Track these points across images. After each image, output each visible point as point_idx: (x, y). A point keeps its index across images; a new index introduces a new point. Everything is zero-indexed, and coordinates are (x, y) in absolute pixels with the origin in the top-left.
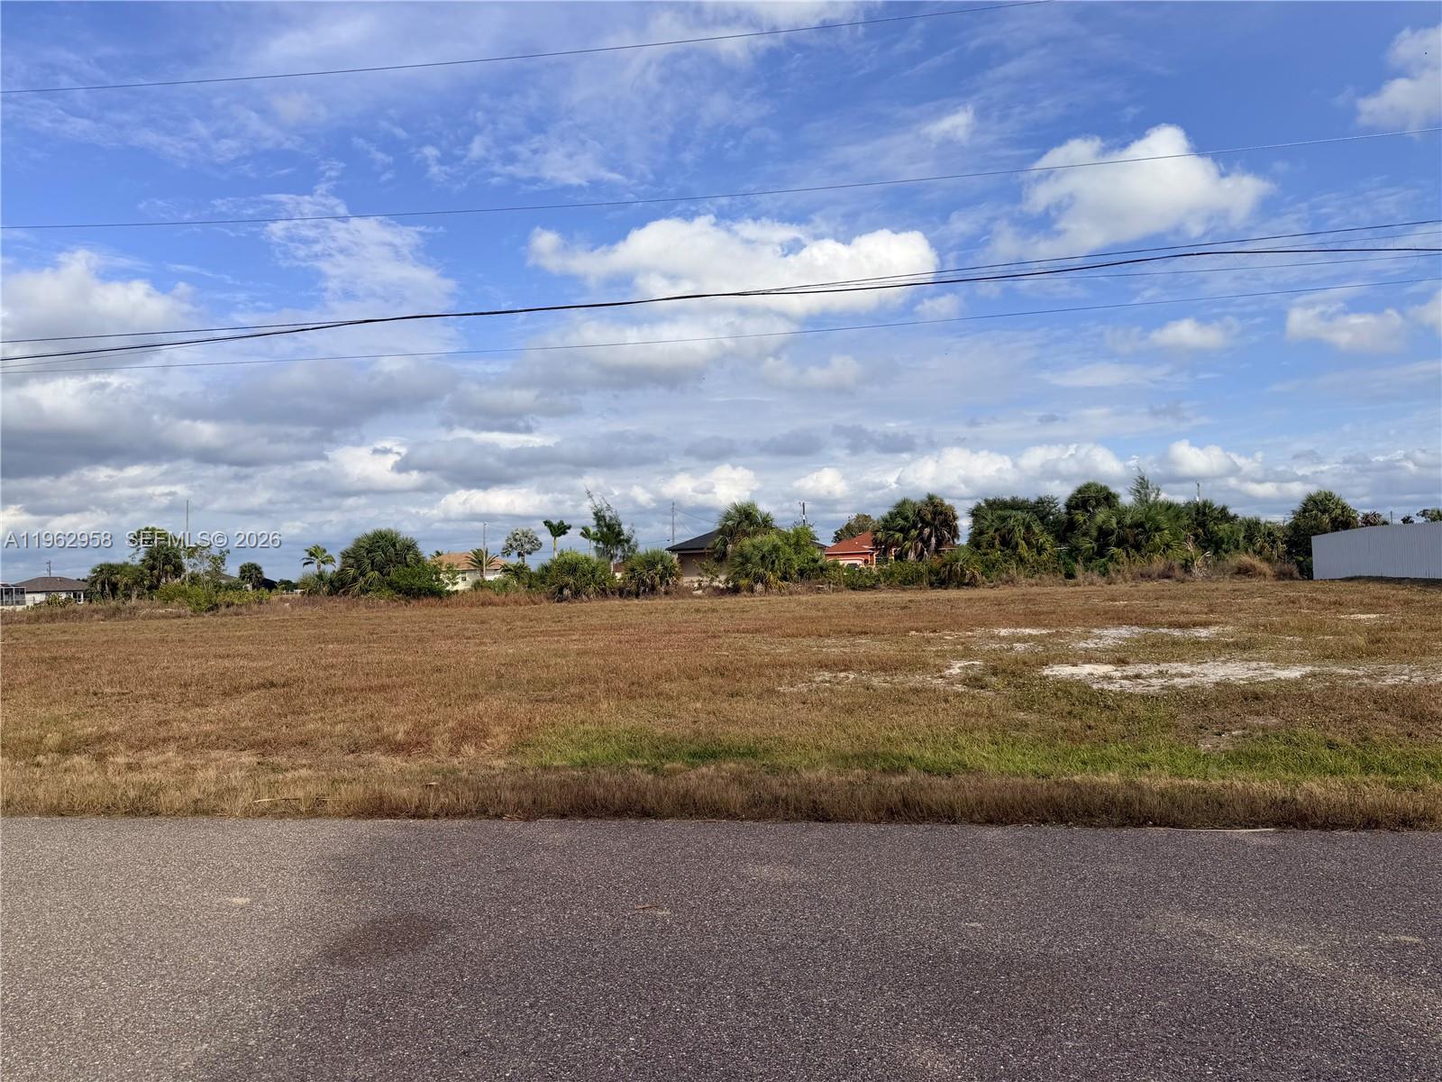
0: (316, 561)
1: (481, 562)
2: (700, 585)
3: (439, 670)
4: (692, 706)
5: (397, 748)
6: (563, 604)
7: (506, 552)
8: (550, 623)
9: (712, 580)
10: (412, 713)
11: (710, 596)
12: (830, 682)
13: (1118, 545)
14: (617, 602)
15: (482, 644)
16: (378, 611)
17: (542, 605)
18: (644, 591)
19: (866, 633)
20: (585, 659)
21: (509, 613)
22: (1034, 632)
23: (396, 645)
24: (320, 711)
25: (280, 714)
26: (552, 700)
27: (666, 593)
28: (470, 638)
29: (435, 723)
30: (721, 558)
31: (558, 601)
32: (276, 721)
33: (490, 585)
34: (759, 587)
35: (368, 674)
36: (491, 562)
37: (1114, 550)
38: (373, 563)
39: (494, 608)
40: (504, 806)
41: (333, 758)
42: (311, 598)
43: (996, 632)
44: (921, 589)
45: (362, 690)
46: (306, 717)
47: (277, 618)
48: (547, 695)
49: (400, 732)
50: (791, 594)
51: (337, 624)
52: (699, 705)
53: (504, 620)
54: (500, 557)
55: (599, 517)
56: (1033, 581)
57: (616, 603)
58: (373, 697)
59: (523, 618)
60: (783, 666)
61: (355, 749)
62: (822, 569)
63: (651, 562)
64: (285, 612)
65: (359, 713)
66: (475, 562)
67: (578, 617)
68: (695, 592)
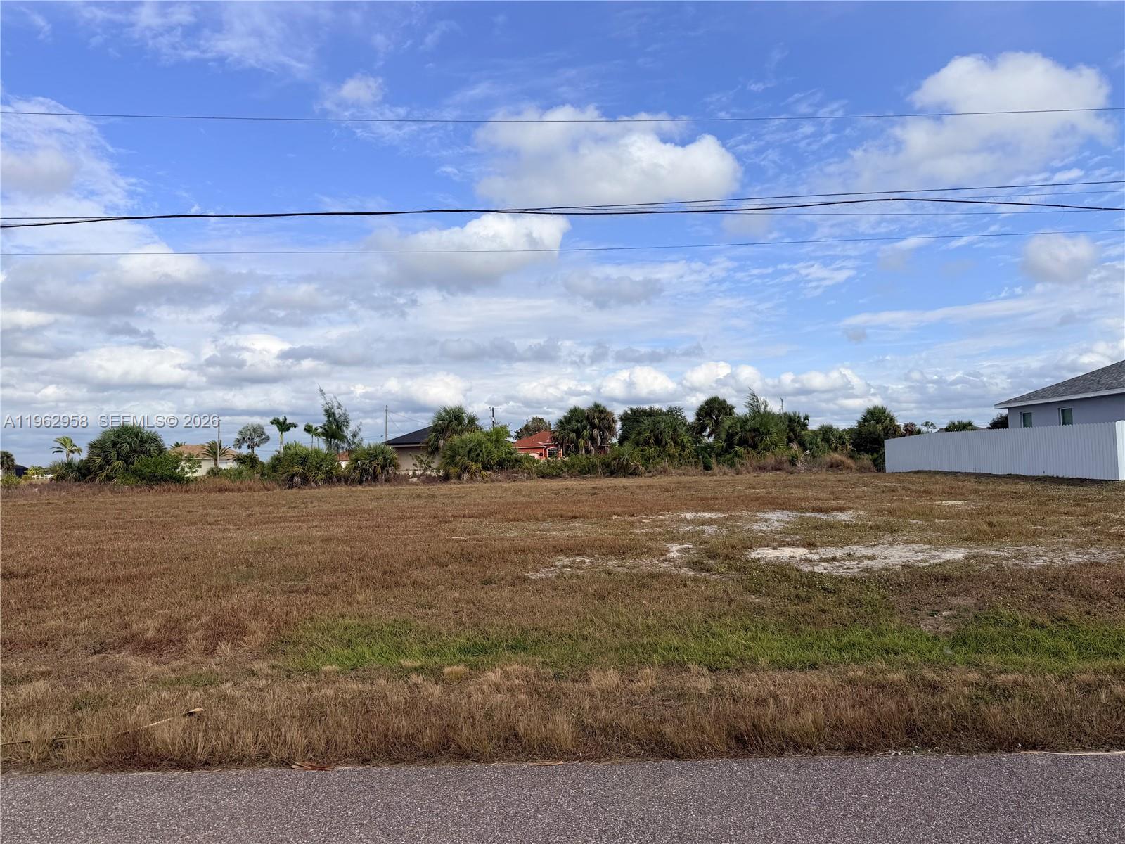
0: (65, 450)
1: (215, 453)
2: (414, 473)
3: (187, 559)
4: (449, 595)
5: (146, 647)
6: (294, 490)
7: (238, 443)
8: (285, 509)
9: (425, 469)
10: (162, 606)
11: (424, 482)
12: (570, 567)
13: (740, 444)
14: (343, 488)
15: (225, 529)
16: (123, 496)
17: (275, 491)
18: (367, 479)
19: (576, 517)
20: (331, 545)
21: (246, 499)
22: (712, 515)
23: (141, 532)
24: (63, 605)
25: (18, 609)
26: (306, 591)
27: (387, 481)
28: (212, 524)
29: (188, 618)
30: (434, 451)
31: (289, 488)
32: (14, 617)
33: (227, 474)
34: (466, 476)
35: (114, 563)
36: (224, 453)
37: (737, 448)
38: (118, 454)
39: (230, 493)
40: (291, 749)
41: (75, 659)
42: (59, 483)
43: (683, 515)
44: (596, 477)
45: (109, 581)
46: (47, 613)
47: (25, 502)
48: (301, 585)
49: (151, 628)
50: (492, 481)
51: (83, 509)
52: (457, 595)
53: (242, 506)
54: (232, 449)
55: (329, 413)
56: (681, 472)
57: (341, 489)
58: (120, 588)
59: (260, 504)
60: (523, 551)
61: (101, 649)
62: (517, 461)
63: (372, 454)
64: (33, 496)
65: (106, 607)
66: (210, 452)
67: (312, 503)
68: (411, 480)
